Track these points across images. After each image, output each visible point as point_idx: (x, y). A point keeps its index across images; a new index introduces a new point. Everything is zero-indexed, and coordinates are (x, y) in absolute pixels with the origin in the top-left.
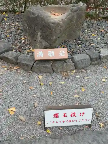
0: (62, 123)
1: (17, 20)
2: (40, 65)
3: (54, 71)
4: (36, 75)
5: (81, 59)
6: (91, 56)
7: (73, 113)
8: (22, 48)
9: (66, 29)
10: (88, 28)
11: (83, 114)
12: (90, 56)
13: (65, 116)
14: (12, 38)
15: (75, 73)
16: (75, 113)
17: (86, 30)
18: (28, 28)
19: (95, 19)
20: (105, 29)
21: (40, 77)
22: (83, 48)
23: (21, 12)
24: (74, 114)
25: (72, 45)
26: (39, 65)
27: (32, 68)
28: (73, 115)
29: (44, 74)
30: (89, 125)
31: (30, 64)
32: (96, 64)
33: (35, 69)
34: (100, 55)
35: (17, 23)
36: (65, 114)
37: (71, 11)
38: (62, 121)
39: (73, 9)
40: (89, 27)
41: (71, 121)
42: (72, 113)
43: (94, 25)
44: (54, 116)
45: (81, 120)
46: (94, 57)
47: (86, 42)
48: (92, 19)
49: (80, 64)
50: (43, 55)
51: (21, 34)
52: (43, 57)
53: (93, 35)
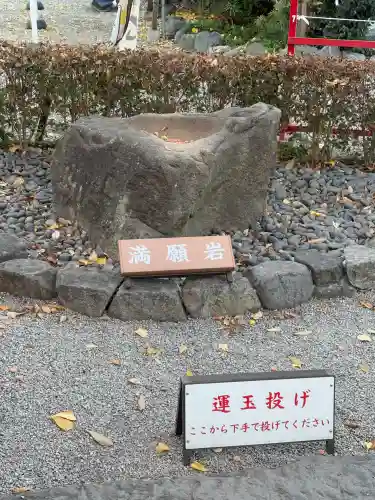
0: (239, 432)
1: (16, 171)
2: (141, 291)
3: (188, 313)
4: (125, 327)
5: (280, 272)
6: (312, 265)
7: (273, 396)
8: (59, 253)
9: (215, 190)
10: (292, 194)
11: (305, 397)
12: (309, 267)
13: (250, 405)
14: (14, 226)
15: (261, 320)
16: (279, 394)
17: (286, 201)
18: (78, 186)
19: (313, 164)
20: (354, 197)
21: (142, 332)
22: (281, 251)
23: (29, 145)
24: (277, 398)
25: (240, 244)
26: (134, 293)
27: (109, 304)
28: (274, 401)
29: (154, 326)
30: (327, 441)
31: (104, 289)
32: (332, 295)
33: (122, 307)
34: (344, 262)
35: (20, 181)
36: (247, 397)
37: (231, 128)
38: (240, 427)
39: (234, 123)
40: (296, 192)
41: (270, 427)
42: (271, 394)
43: (314, 184)
44: (215, 404)
45: (299, 424)
46: (322, 268)
47: (289, 234)
48: (303, 164)
49: (275, 290)
50: (149, 257)
51: (44, 214)
52: (148, 262)
53: (312, 212)
